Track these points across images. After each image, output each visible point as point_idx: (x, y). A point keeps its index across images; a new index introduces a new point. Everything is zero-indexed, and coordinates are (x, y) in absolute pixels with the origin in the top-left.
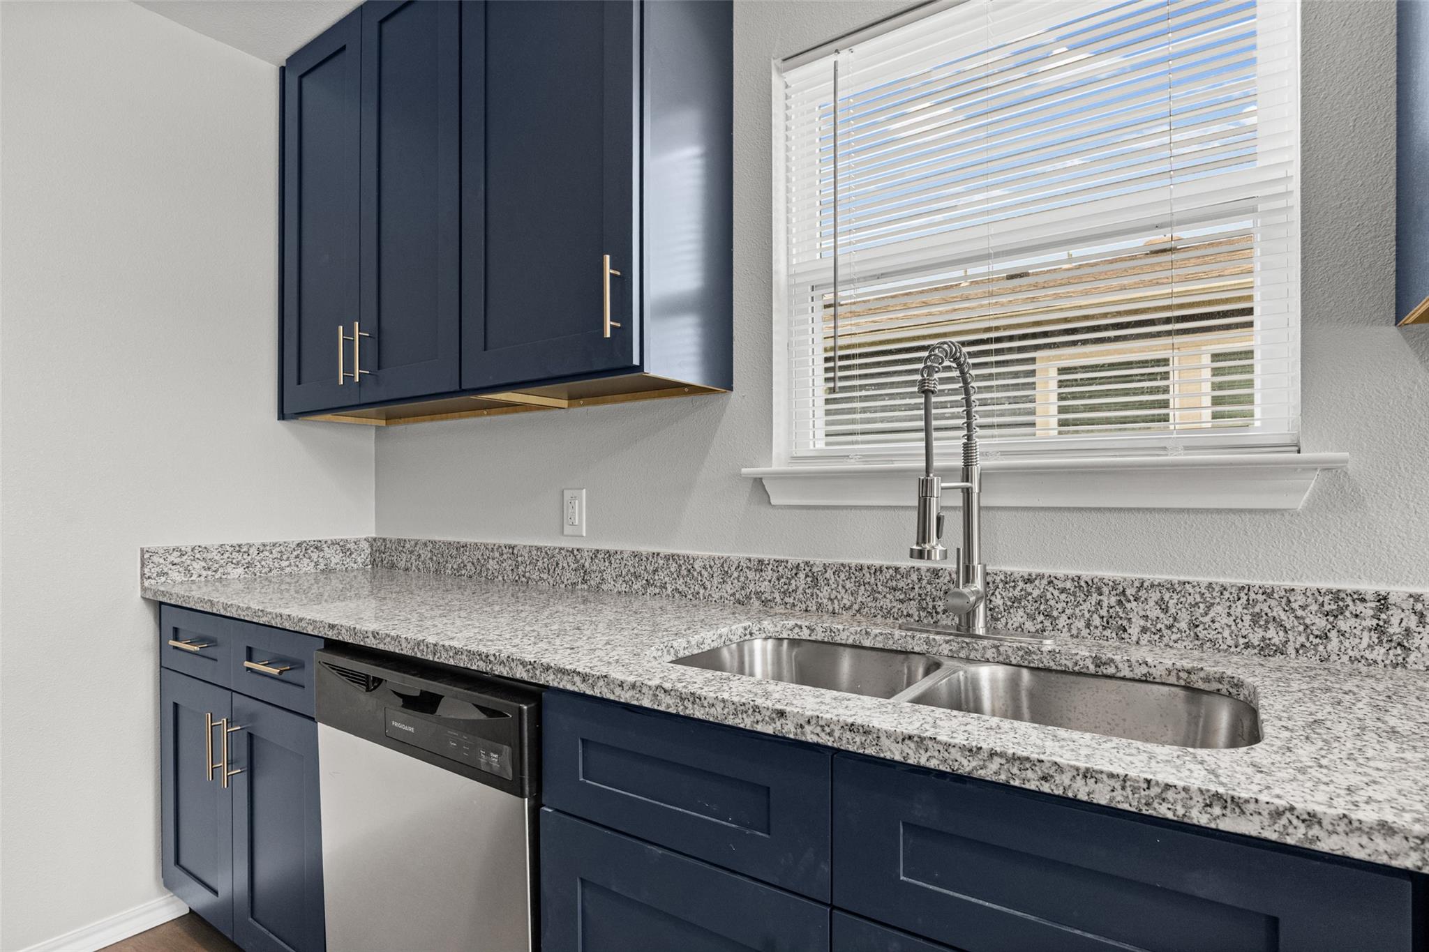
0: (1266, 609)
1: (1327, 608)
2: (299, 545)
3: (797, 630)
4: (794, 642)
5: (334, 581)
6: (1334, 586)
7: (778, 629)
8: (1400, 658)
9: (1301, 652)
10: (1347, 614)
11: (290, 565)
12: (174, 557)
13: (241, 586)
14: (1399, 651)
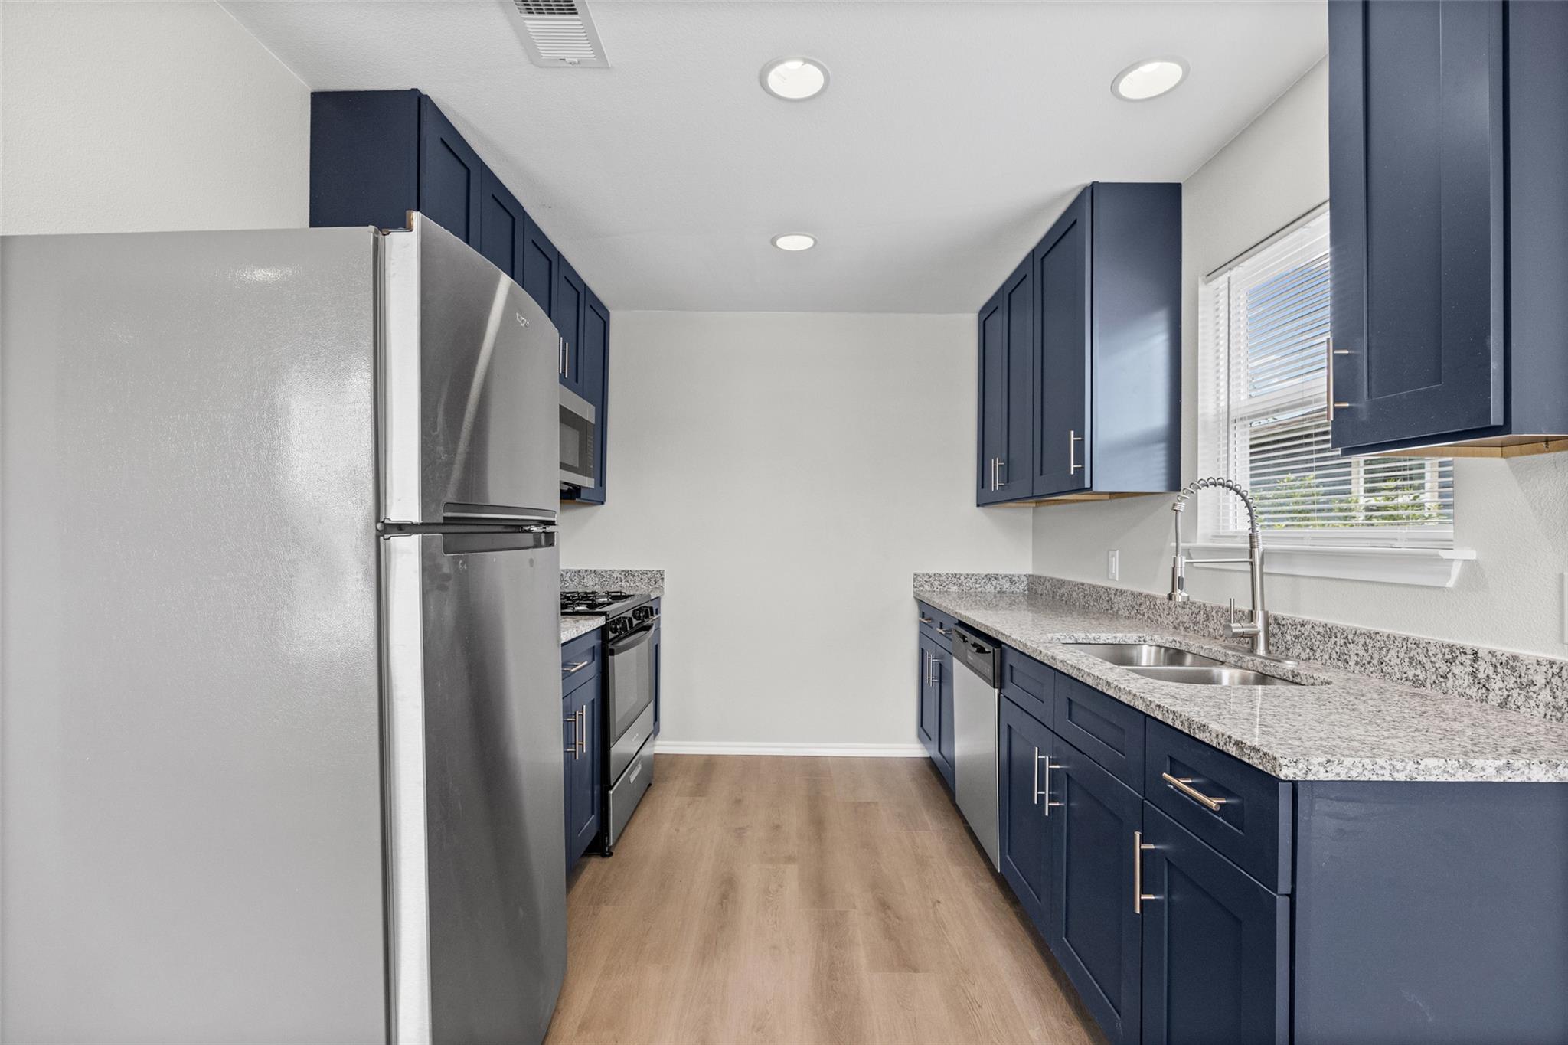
0: (1416, 656)
1: (1447, 657)
2: (986, 576)
3: (1174, 643)
4: (1167, 649)
5: (1005, 598)
6: (1452, 642)
7: (1164, 641)
8: (1484, 696)
9: (1434, 686)
10: (1457, 662)
11: (981, 587)
12: (926, 578)
13: (955, 596)
14: (1484, 690)
